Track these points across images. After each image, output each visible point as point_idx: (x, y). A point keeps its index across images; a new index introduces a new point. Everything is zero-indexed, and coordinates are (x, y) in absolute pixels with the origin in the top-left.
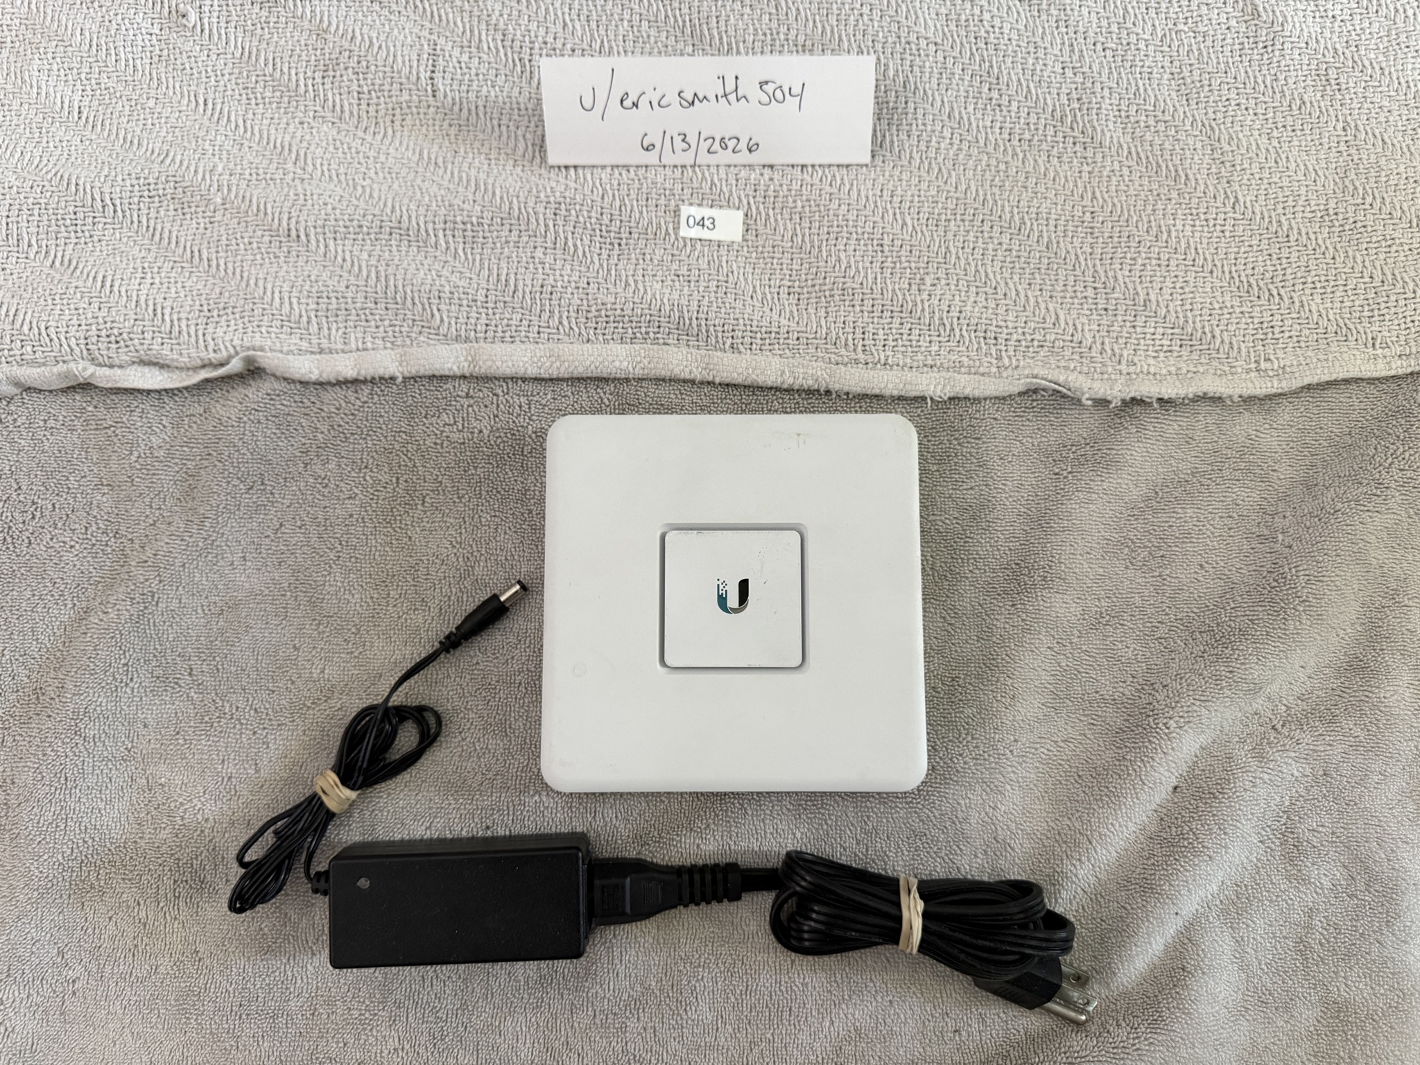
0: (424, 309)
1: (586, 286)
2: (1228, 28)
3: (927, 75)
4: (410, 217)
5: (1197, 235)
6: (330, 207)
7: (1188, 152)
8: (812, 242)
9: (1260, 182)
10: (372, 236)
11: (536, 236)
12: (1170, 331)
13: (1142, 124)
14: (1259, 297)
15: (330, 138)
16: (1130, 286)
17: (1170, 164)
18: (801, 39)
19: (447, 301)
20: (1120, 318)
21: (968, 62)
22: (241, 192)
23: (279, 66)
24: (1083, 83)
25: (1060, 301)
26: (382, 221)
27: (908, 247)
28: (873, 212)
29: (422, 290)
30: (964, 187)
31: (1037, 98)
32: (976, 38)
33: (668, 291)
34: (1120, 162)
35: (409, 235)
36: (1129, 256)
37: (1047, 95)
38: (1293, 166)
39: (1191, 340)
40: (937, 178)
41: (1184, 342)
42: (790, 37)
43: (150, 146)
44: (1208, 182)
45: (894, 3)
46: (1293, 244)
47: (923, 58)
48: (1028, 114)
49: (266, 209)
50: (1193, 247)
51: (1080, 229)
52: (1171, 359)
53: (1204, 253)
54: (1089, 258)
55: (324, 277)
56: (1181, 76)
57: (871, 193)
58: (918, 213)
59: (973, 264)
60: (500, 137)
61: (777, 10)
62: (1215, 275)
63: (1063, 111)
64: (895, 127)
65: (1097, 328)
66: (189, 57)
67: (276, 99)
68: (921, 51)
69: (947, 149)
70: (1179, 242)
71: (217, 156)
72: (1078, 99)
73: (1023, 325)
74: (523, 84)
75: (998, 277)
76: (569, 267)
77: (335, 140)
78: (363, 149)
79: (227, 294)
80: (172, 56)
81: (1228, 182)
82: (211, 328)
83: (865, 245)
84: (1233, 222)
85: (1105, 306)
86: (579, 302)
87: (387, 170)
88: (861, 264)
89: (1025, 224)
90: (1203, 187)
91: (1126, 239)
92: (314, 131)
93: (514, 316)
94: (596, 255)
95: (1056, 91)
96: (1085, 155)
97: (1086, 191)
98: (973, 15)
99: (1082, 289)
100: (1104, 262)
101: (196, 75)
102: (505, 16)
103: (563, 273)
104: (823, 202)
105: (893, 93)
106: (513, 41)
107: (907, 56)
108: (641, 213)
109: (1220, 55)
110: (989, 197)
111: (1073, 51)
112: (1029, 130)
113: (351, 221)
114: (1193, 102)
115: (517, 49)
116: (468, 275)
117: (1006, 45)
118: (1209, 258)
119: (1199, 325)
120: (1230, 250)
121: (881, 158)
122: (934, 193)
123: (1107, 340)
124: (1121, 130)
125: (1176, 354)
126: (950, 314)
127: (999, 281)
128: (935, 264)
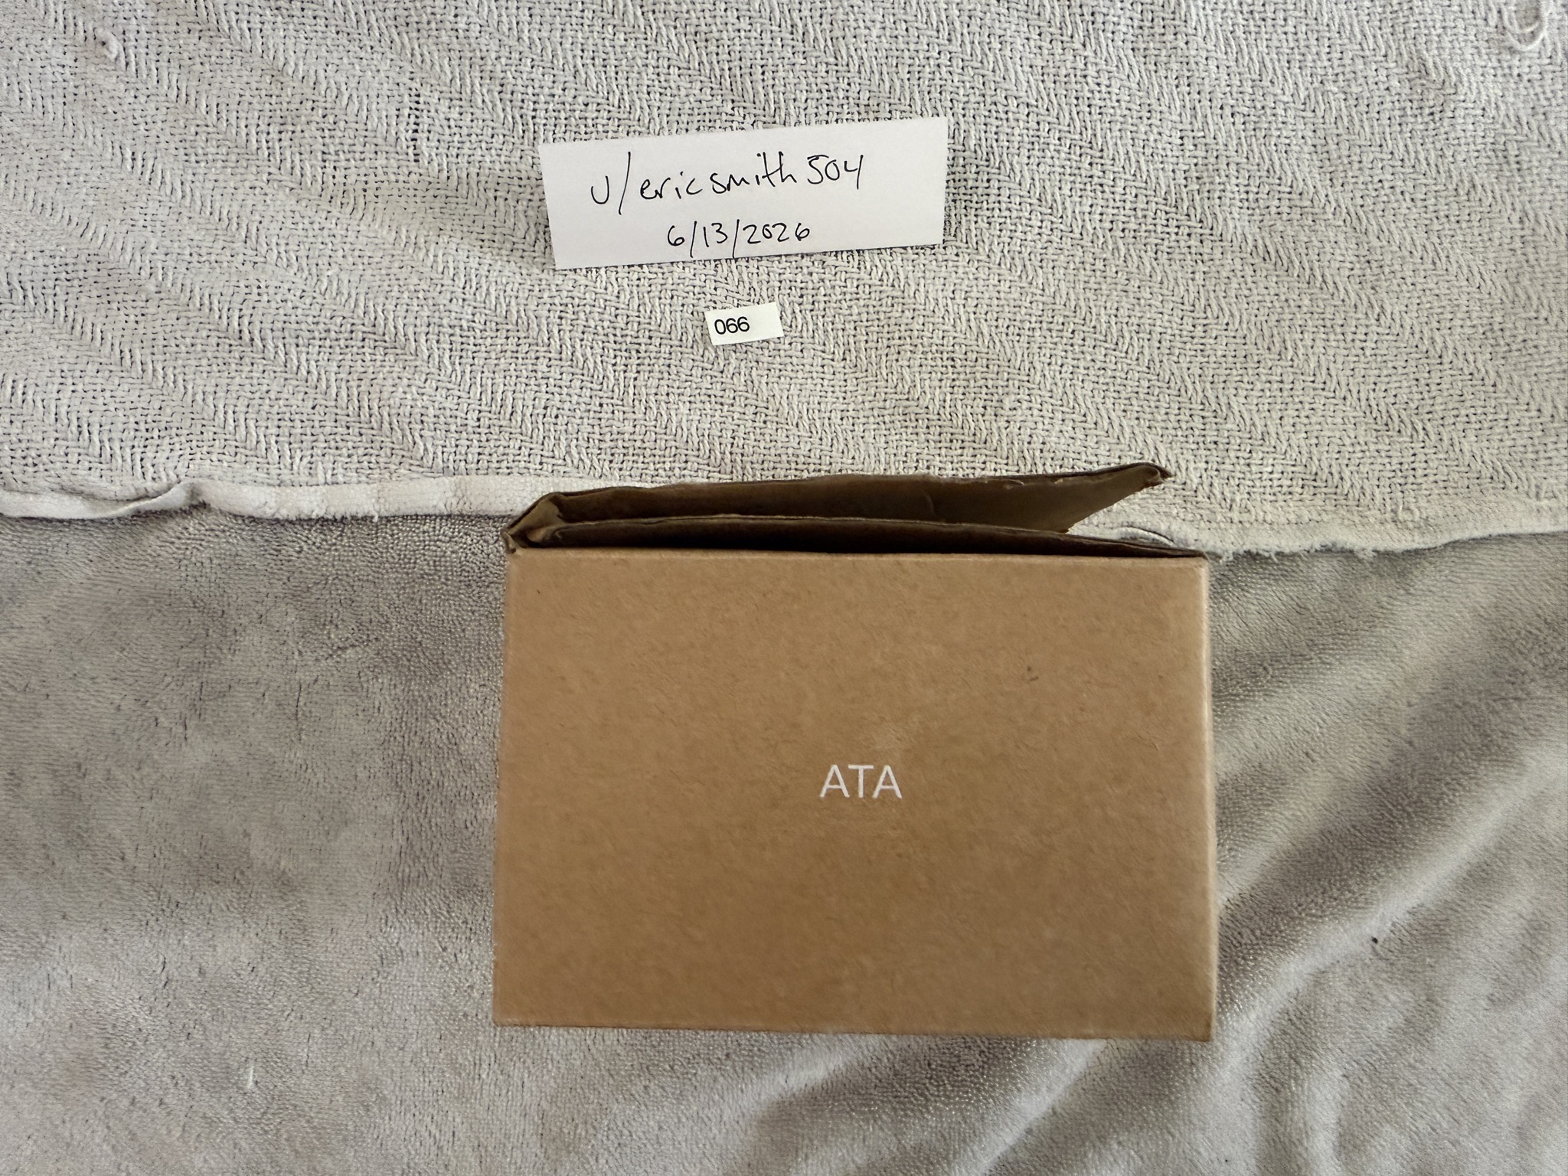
0: (404, 436)
1: (599, 409)
2: (1388, 89)
3: (1016, 145)
4: (386, 319)
5: (1330, 351)
6: (290, 304)
7: (1327, 246)
8: (868, 357)
9: (1412, 287)
10: (342, 343)
11: (537, 345)
12: (1293, 469)
13: (1273, 210)
14: (1399, 431)
15: (288, 208)
16: (1246, 415)
17: (1304, 260)
18: (864, 95)
19: (431, 426)
20: (1232, 454)
21: (1067, 129)
22: (180, 278)
23: (224, 115)
24: (1205, 158)
25: (1160, 433)
26: (353, 324)
27: (985, 361)
28: (943, 318)
29: (401, 411)
30: (1053, 289)
31: (1148, 176)
32: (1077, 99)
33: (696, 417)
34: (1242, 259)
35: (384, 341)
36: (1246, 379)
37: (1161, 173)
38: (1453, 269)
39: (1315, 480)
41: (1307, 483)
42: (850, 94)
43: (67, 211)
44: (1349, 288)
46: (1447, 366)
47: (1013, 123)
48: (1136, 196)
49: (211, 303)
50: (1324, 366)
51: (1188, 345)
52: (1291, 503)
53: (1337, 375)
54: (1197, 380)
55: (285, 395)
56: (1325, 149)
57: (941, 294)
58: (997, 319)
59: (1060, 384)
60: (496, 212)
61: (836, 58)
62: (1348, 402)
63: (1179, 193)
64: (973, 212)
65: (1204, 466)
66: (112, 98)
67: (221, 157)
68: (1010, 115)
69: (1034, 241)
70: (1307, 360)
71: (149, 229)
72: (1198, 178)
73: (1117, 460)
75: (1089, 401)
76: (577, 383)
77: (293, 211)
78: (327, 225)
79: (169, 411)
80: (90, 96)
81: (1373, 288)
82: (150, 454)
83: (934, 359)
84: (1375, 337)
85: (1216, 439)
86: (590, 429)
87: (357, 253)
88: (927, 383)
89: (1123, 337)
90: (1342, 292)
91: (1242, 359)
92: (268, 199)
93: (511, 443)
94: (610, 367)
95: (1171, 168)
96: (1201, 251)
97: (1199, 298)
98: (1075, 69)
99: (1188, 418)
100: (1215, 386)
101: (121, 122)
102: (503, 61)
103: (571, 391)
104: (883, 308)
105: (974, 169)
106: (512, 93)
107: (993, 121)
108: (663, 313)
109: (1376, 124)
110: (1082, 303)
111: (1194, 116)
112: (1136, 217)
113: (318, 323)
114: (1338, 183)
115: (517, 103)
116: (456, 392)
118: (1343, 381)
119: (1325, 464)
120: (1371, 372)
121: (955, 250)
122: (1016, 295)
123: (1216, 482)
124: (1247, 218)
125: (1297, 497)
126: (1032, 445)
127: (1090, 406)
128: (1016, 383)
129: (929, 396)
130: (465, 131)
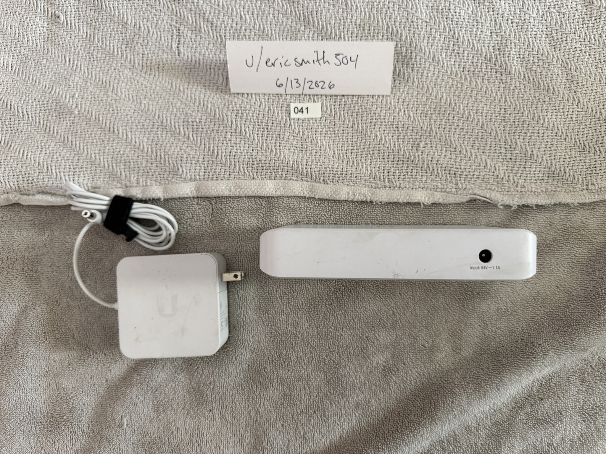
0: (174, 166)
1: (252, 152)
2: (576, 10)
3: (422, 38)
4: (167, 120)
5: (558, 120)
6: (129, 116)
7: (554, 76)
8: (362, 127)
9: (591, 91)
10: (149, 130)
11: (227, 127)
12: (544, 169)
13: (531, 62)
14: (589, 152)
15: (129, 77)
16: (523, 147)
17: (545, 82)
18: (358, 21)
19: (185, 162)
20: (518, 163)
21: (442, 31)
22: (87, 108)
23: (104, 42)
24: (501, 41)
25: (488, 154)
26: (154, 122)
27: (411, 128)
28: (394, 111)
29: (173, 156)
30: (440, 96)
31: (478, 49)
32: (447, 18)
33: (292, 155)
34: (519, 82)
35: (166, 129)
37: (483, 48)
39: (553, 174)
40: (426, 92)
41: (550, 175)
42: (353, 20)
43: (44, 83)
44: (565, 92)
45: (405, 1)
47: (420, 29)
48: (473, 57)
50: (556, 126)
51: (498, 118)
52: (543, 184)
53: (562, 129)
54: (502, 132)
55: (127, 152)
56: (552, 36)
57: (393, 101)
58: (417, 110)
59: (444, 137)
60: (210, 74)
61: (346, 7)
62: (567, 141)
63: (491, 55)
64: (405, 66)
65: (506, 168)
66: (61, 38)
67: (103, 58)
68: (419, 26)
69: (431, 77)
70: (549, 124)
71: (75, 88)
73: (469, 167)
74: (222, 48)
75: (457, 142)
76: (243, 142)
77: (131, 78)
78: (144, 83)
80: (53, 38)
81: (575, 92)
83: (390, 128)
84: (577, 113)
85: (510, 157)
86: (248, 160)
87: (156, 93)
88: (387, 138)
89: (470, 115)
90: (562, 94)
91: (522, 123)
92: (121, 73)
93: (217, 168)
94: (256, 135)
95: (487, 45)
96: (502, 78)
97: (502, 98)
98: (445, 6)
99: (499, 148)
100: (510, 135)
101: (65, 47)
102: (212, 14)
103: (241, 145)
104: (368, 107)
105: (405, 48)
106: (216, 27)
107: (412, 29)
108: (278, 113)
109: (572, 24)
110: (452, 102)
111: (496, 24)
112: (473, 65)
113: (140, 122)
114: (557, 50)
115: (218, 31)
116: (194, 148)
117: (462, 22)
118: (564, 132)
119: (558, 167)
120: (575, 127)
121: (399, 82)
122: (425, 100)
123: (511, 175)
124: (520, 65)
125: (545, 181)
126: (433, 162)
127: (457, 144)
128: (425, 137)
129: (388, 143)
130: (198, 43)
